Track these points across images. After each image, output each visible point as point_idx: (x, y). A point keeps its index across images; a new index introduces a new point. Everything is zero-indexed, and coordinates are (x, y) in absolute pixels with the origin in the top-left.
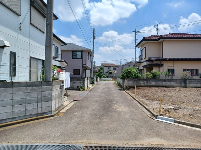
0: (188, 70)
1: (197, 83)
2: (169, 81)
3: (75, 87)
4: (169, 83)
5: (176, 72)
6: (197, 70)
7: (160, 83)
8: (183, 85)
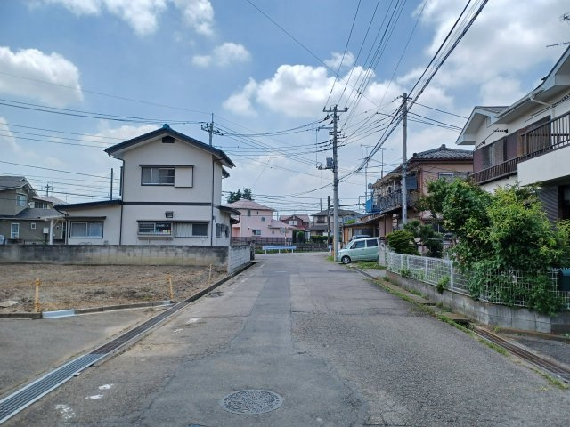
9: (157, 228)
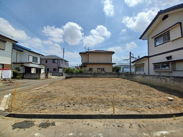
0: (100, 69)
1: (101, 76)
2: (87, 74)
3: (35, 78)
4: (87, 76)
5: (93, 69)
6: (104, 69)
7: (83, 75)
8: (94, 76)
9: (162, 66)
